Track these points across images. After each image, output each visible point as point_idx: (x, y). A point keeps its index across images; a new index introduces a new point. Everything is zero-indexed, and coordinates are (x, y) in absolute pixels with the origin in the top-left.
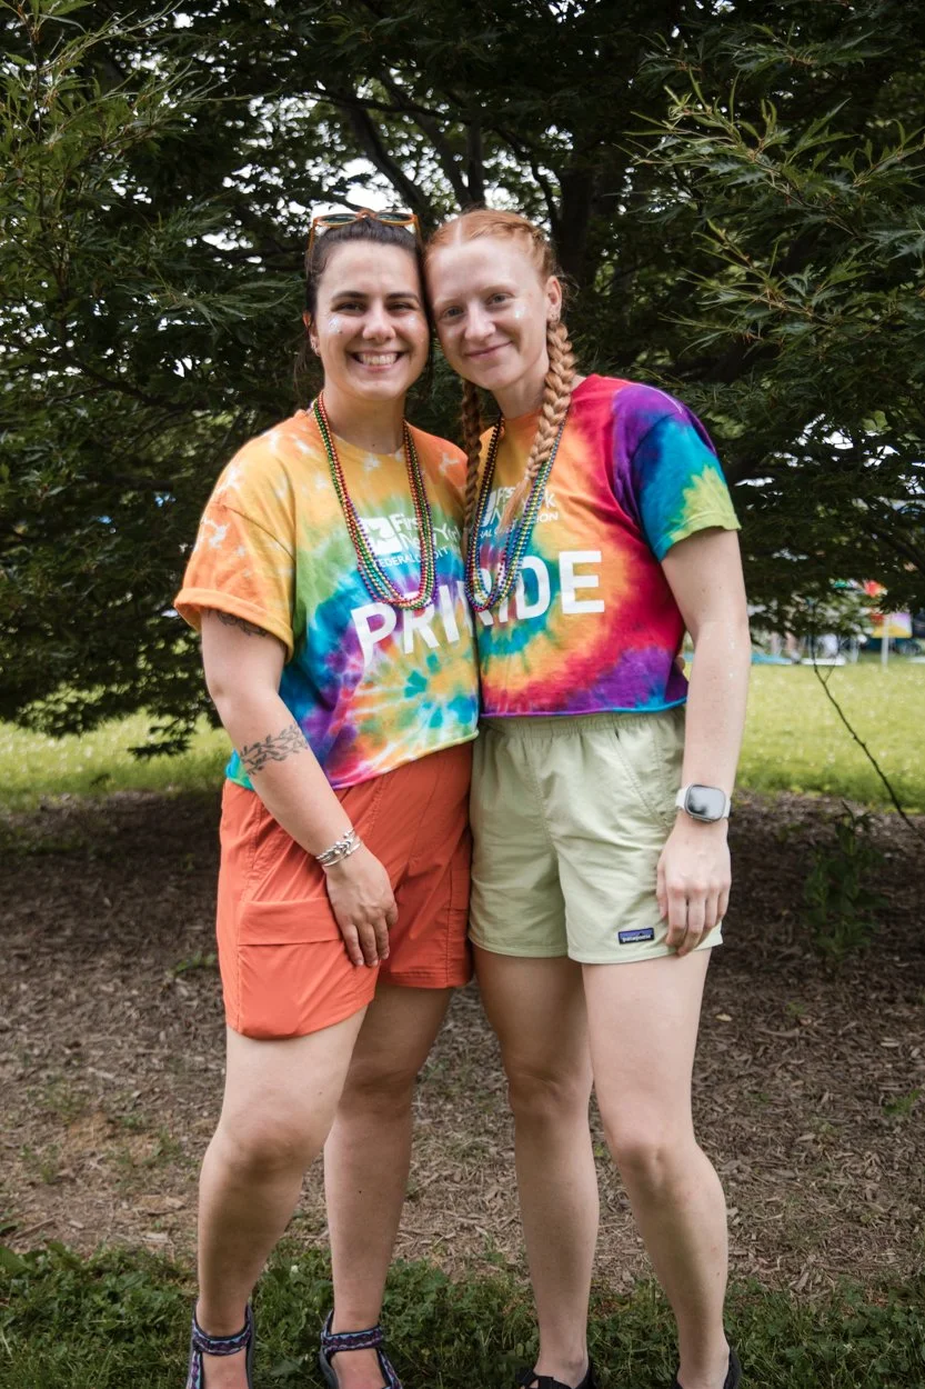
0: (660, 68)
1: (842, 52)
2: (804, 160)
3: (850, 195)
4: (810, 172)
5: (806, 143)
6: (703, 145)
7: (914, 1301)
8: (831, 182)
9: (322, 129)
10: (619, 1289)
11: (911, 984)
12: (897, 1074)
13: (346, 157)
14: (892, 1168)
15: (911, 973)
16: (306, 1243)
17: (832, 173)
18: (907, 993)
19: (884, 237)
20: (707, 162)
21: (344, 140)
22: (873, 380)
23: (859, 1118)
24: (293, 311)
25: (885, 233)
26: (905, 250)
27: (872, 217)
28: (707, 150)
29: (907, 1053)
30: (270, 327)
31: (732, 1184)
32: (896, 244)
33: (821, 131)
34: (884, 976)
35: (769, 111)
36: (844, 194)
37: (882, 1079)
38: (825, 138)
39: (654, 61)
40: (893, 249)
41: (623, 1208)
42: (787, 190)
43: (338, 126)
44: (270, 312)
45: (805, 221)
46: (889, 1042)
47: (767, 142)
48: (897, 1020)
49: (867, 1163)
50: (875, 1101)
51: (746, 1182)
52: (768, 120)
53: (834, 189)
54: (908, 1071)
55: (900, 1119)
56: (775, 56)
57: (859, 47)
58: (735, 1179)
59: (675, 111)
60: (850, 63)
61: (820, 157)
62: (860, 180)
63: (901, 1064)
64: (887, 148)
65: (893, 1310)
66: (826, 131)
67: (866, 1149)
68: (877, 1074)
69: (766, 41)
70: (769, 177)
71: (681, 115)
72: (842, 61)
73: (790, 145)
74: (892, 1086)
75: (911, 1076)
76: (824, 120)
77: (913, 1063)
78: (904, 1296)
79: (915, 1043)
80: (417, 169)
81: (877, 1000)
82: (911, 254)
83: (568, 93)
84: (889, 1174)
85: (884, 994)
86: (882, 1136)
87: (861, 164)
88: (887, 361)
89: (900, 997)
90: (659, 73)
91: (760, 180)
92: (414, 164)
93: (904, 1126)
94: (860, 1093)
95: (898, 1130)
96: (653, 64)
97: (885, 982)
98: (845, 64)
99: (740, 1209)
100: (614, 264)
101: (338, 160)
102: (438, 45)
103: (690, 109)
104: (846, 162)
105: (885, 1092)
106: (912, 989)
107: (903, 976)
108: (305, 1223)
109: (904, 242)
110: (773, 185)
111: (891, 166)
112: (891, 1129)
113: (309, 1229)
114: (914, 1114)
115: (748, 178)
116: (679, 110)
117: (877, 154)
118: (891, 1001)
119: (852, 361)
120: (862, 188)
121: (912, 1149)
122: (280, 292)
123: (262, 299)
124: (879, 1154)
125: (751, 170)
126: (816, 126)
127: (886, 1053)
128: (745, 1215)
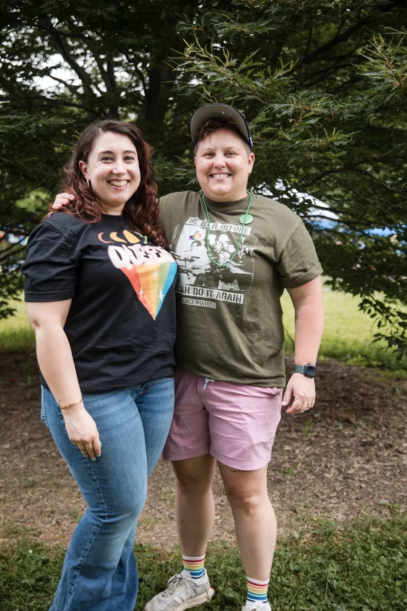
0: (185, 28)
1: (259, 28)
2: (243, 72)
3: (262, 88)
4: (246, 78)
5: (243, 66)
6: (201, 64)
7: (289, 547)
8: (254, 82)
9: (39, 39)
10: (169, 550)
11: (298, 424)
12: (289, 460)
13: (51, 53)
14: (284, 497)
15: (298, 420)
16: (33, 541)
17: (254, 79)
18: (296, 428)
19: (277, 107)
20: (203, 71)
21: (49, 45)
22: (274, 166)
23: (272, 478)
24: (24, 129)
25: (277, 105)
26: (285, 113)
27: (274, 97)
28: (202, 67)
29: (294, 451)
30: (14, 136)
31: (219, 507)
32: (282, 109)
33: (249, 61)
34: (288, 421)
35: (226, 52)
36: (260, 88)
37: (283, 462)
38: (251, 64)
39: (183, 25)
40: (280, 112)
41: (172, 518)
42: (237, 85)
43: (47, 38)
44: (14, 129)
45: (245, 98)
46: (287, 448)
47: (228, 64)
48: (291, 439)
49: (274, 496)
50: (280, 472)
51: (224, 506)
52: (226, 56)
53: (256, 85)
54: (294, 458)
55: (289, 477)
56: (233, 27)
57: (267, 25)
58: (220, 505)
59: (188, 50)
60: (263, 32)
61: (249, 72)
62: (267, 82)
63: (292, 456)
64: (277, 70)
65: (280, 550)
66: (252, 62)
67: (275, 490)
68: (281, 461)
69: (228, 21)
70: (230, 79)
71: (190, 52)
72: (260, 31)
73: (237, 66)
74: (287, 465)
75: (295, 461)
76: (251, 56)
77: (296, 455)
78: (285, 545)
79: (298, 448)
80: (85, 61)
81: (283, 431)
82: (287, 114)
83: (149, 37)
84: (283, 499)
85: (287, 429)
86: (281, 485)
87: (267, 75)
88: (279, 157)
89: (293, 429)
90: (184, 31)
91: (225, 80)
92: (83, 58)
93: (290, 480)
94: (274, 468)
95: (288, 482)
96: (182, 27)
97: (287, 424)
98: (261, 33)
99: (221, 516)
100: (174, 110)
101: (47, 54)
102: (88, 11)
103: (194, 49)
104: (260, 74)
105: (284, 468)
106: (298, 426)
107: (295, 421)
108: (32, 533)
109: (284, 109)
110: (231, 82)
111: (279, 77)
112: (285, 481)
113: (34, 535)
114: (295, 476)
115: (220, 79)
116: (190, 49)
117: (273, 73)
118: (289, 431)
119: (265, 157)
120: (268, 86)
121: (293, 489)
122: (19, 120)
123: (9, 123)
124: (280, 492)
125: (222, 75)
126: (247, 59)
127: (285, 452)
128: (223, 518)
